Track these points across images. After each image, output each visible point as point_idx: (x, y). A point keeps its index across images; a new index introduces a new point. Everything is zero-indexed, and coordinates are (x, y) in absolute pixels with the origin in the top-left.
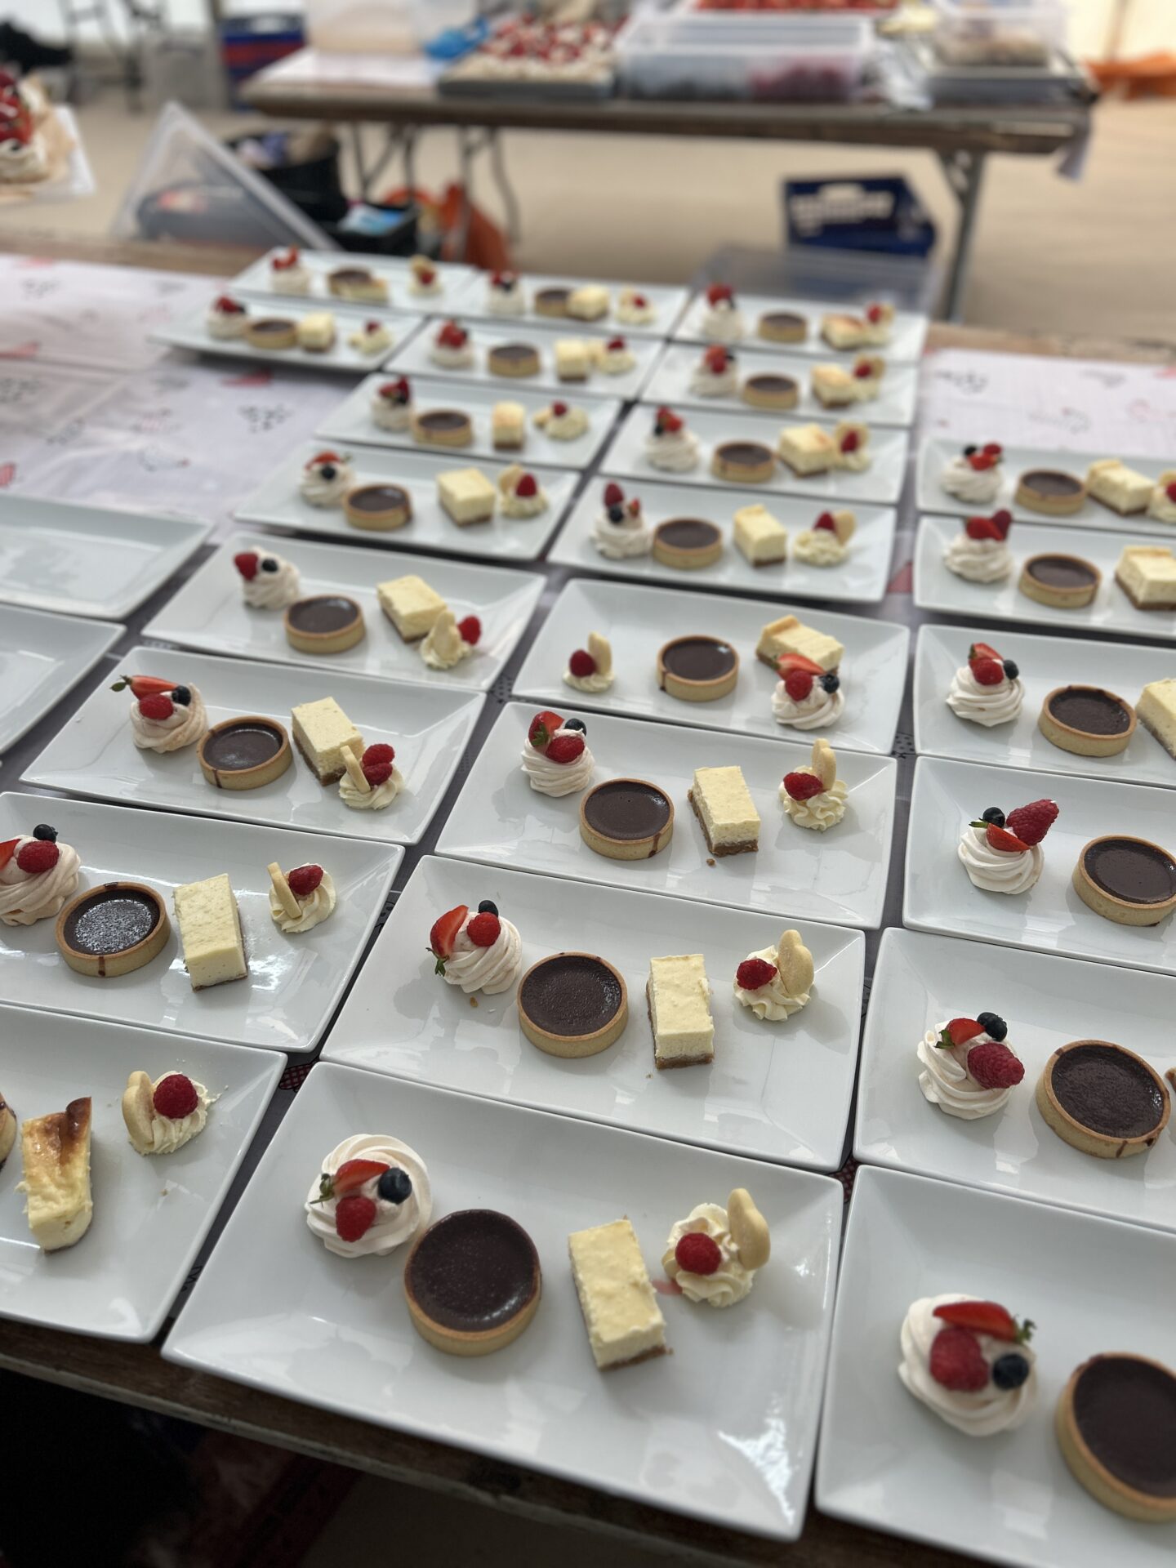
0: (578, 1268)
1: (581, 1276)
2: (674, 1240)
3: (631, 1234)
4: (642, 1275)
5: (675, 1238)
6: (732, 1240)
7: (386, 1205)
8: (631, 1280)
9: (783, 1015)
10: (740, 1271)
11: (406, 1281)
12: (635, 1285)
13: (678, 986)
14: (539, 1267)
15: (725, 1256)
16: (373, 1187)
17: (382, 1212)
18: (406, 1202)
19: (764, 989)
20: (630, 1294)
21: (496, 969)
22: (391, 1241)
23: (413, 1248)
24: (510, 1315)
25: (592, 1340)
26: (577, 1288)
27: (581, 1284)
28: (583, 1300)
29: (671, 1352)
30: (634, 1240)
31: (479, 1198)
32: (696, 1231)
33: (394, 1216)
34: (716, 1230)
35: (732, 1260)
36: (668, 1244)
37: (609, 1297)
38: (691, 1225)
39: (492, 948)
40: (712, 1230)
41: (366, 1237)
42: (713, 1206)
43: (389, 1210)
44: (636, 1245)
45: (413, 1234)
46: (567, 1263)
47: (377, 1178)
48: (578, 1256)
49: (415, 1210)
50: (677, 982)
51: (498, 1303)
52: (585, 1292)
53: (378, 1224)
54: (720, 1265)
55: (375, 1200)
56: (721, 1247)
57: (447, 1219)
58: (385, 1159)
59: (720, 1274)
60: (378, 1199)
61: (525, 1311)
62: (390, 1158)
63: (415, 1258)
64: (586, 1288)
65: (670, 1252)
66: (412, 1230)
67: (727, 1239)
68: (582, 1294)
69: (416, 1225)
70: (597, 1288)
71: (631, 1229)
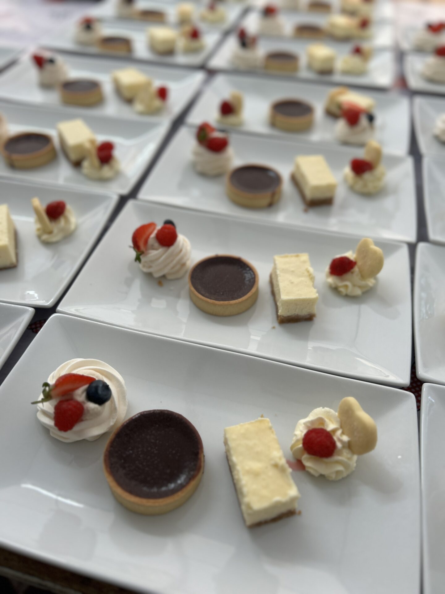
0: (232, 452)
1: (234, 459)
2: (300, 432)
3: (270, 428)
4: (280, 458)
5: (302, 431)
6: (343, 433)
7: (91, 406)
8: (273, 462)
9: (358, 292)
10: (349, 456)
11: (105, 461)
12: (276, 466)
13: (293, 272)
14: (202, 452)
15: (339, 445)
16: (83, 393)
17: (88, 411)
18: (108, 404)
19: (348, 276)
20: (272, 473)
21: (174, 262)
22: (96, 431)
23: (111, 436)
24: (182, 487)
25: (244, 507)
26: (230, 468)
27: (234, 465)
28: (236, 477)
29: (300, 513)
30: (272, 432)
31: (161, 402)
32: (317, 426)
33: (97, 414)
34: (331, 426)
35: (344, 447)
36: (296, 435)
37: (256, 475)
38: (312, 422)
39: (172, 248)
40: (327, 426)
41: (76, 428)
42: (327, 409)
43: (93, 409)
44: (273, 436)
45: (112, 427)
46: (223, 448)
47: (85, 387)
48: (232, 444)
49: (114, 409)
50: (293, 269)
51: (173, 477)
52: (238, 471)
53: (86, 420)
54: (336, 451)
55: (84, 403)
56: (335, 438)
57: (137, 416)
58: (94, 375)
59: (336, 458)
60: (86, 401)
61: (193, 483)
62: (98, 374)
63: (112, 444)
64: (239, 467)
65: (297, 441)
66: (112, 424)
67: (339, 432)
68: (235, 473)
69: (115, 420)
70: (247, 468)
71: (270, 425)
